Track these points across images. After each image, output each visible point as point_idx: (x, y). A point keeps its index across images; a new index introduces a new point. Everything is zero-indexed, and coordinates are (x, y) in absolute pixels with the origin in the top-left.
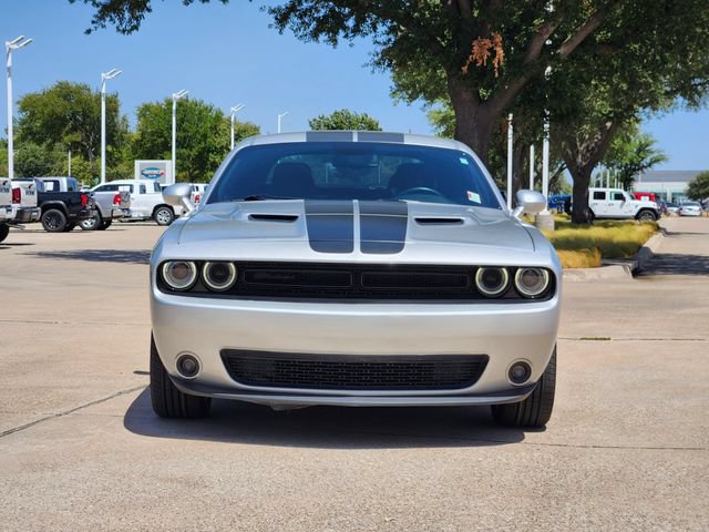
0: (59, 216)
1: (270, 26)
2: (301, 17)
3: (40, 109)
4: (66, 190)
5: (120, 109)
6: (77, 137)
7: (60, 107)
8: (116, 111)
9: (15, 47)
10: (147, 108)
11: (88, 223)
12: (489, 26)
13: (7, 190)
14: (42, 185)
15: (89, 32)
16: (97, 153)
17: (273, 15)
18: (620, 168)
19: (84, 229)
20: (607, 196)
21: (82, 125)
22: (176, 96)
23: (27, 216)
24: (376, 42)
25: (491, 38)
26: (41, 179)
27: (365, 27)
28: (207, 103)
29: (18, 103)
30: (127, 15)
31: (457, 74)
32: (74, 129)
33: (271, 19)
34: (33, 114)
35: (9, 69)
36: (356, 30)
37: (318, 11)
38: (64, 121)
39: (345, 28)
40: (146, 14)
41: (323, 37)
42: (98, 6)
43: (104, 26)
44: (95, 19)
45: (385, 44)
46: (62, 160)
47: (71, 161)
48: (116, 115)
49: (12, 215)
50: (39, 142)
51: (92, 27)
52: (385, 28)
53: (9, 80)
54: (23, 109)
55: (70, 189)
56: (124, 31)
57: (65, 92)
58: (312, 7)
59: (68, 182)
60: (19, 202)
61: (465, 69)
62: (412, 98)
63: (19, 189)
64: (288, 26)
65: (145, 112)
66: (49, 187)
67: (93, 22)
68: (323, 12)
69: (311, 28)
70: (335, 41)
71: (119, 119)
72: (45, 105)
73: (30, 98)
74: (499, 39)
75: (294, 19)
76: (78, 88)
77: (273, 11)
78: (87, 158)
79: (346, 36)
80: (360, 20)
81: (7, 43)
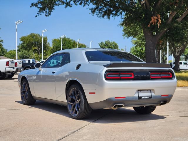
1: (90, 14)
2: (99, 11)
3: (26, 40)
5: (47, 41)
6: (36, 48)
7: (32, 40)
8: (46, 41)
9: (18, 23)
10: (55, 40)
12: (156, 13)
13: (13, 63)
14: (25, 61)
15: (36, 16)
16: (41, 53)
17: (91, 10)
18: (184, 56)
20: (183, 63)
21: (37, 45)
22: (62, 37)
23: (19, 70)
24: (122, 18)
25: (157, 16)
26: (25, 60)
27: (118, 14)
28: (71, 39)
30: (48, 11)
31: (146, 27)
32: (35, 46)
33: (90, 11)
34: (24, 42)
35: (16, 29)
36: (116, 15)
37: (104, 9)
38: (32, 44)
39: (112, 14)
40: (53, 10)
41: (105, 17)
42: (39, 8)
43: (41, 14)
44: (38, 12)
45: (124, 18)
46: (32, 55)
47: (34, 55)
48: (47, 42)
49: (15, 70)
50: (26, 49)
51: (37, 15)
52: (125, 14)
53: (16, 32)
54: (21, 40)
55: (33, 62)
56: (47, 16)
57: (33, 36)
58: (102, 8)
59: (32, 60)
60: (17, 66)
61: (149, 25)
62: (129, 36)
63: (17, 62)
64: (95, 13)
65: (54, 41)
66: (27, 62)
67: (38, 13)
68: (105, 9)
69: (102, 14)
70: (109, 18)
71: (47, 43)
72: (27, 39)
73: (23, 37)
74: (159, 16)
75: (97, 12)
76: (37, 35)
77: (91, 9)
78: (38, 54)
79: (113, 16)
80: (117, 12)
81: (16, 22)
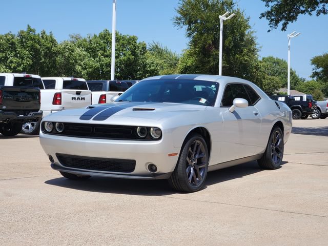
0: (298, 112)
3: (321, 63)
4: (305, 100)
9: (292, 36)
11: (315, 115)
15: (269, 31)
19: (313, 118)
29: (311, 60)
51: (270, 29)
53: (289, 51)
59: (307, 97)
66: (298, 99)
81: (288, 35)
